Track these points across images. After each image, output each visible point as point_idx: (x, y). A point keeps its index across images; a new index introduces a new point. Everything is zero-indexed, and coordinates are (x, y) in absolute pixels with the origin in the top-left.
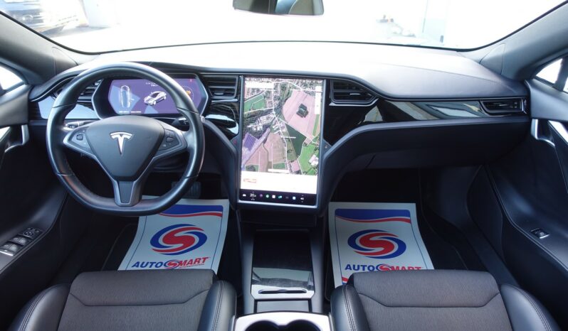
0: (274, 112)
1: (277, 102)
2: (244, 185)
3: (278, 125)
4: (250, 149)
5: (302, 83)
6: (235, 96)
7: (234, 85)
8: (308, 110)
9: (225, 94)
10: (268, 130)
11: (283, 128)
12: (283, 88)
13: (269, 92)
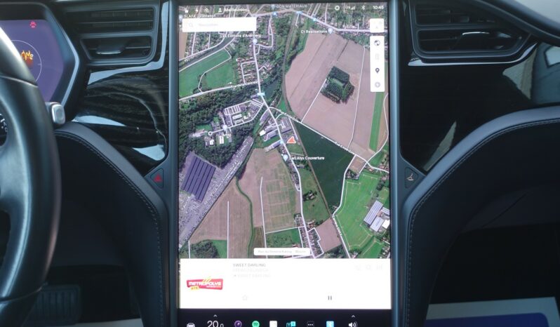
0: (261, 94)
1: (268, 66)
2: (189, 299)
3: (276, 125)
4: (200, 197)
5: (333, 14)
6: (152, 56)
7: (149, 26)
8: (352, 81)
9: (125, 54)
10: (248, 141)
11: (286, 134)
12: (283, 27)
13: (244, 40)
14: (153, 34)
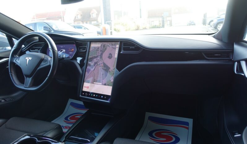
0: (99, 57)
1: (101, 52)
3: (100, 62)
4: (88, 73)
5: (111, 44)
6: (86, 50)
8: (112, 56)
10: (96, 64)
11: (102, 64)
12: (104, 46)
13: (98, 48)
14: (86, 47)
